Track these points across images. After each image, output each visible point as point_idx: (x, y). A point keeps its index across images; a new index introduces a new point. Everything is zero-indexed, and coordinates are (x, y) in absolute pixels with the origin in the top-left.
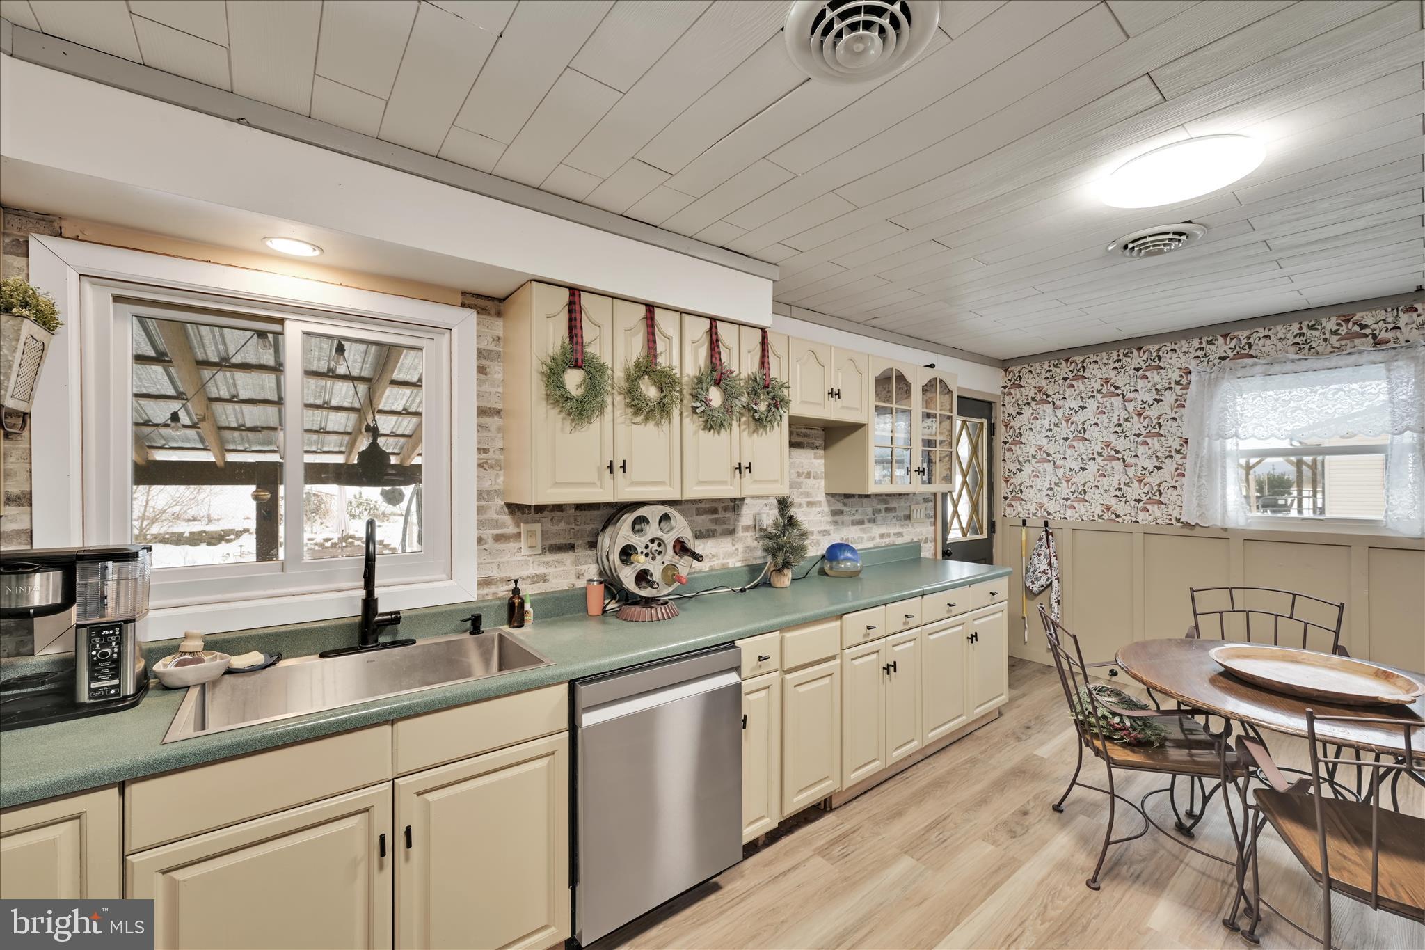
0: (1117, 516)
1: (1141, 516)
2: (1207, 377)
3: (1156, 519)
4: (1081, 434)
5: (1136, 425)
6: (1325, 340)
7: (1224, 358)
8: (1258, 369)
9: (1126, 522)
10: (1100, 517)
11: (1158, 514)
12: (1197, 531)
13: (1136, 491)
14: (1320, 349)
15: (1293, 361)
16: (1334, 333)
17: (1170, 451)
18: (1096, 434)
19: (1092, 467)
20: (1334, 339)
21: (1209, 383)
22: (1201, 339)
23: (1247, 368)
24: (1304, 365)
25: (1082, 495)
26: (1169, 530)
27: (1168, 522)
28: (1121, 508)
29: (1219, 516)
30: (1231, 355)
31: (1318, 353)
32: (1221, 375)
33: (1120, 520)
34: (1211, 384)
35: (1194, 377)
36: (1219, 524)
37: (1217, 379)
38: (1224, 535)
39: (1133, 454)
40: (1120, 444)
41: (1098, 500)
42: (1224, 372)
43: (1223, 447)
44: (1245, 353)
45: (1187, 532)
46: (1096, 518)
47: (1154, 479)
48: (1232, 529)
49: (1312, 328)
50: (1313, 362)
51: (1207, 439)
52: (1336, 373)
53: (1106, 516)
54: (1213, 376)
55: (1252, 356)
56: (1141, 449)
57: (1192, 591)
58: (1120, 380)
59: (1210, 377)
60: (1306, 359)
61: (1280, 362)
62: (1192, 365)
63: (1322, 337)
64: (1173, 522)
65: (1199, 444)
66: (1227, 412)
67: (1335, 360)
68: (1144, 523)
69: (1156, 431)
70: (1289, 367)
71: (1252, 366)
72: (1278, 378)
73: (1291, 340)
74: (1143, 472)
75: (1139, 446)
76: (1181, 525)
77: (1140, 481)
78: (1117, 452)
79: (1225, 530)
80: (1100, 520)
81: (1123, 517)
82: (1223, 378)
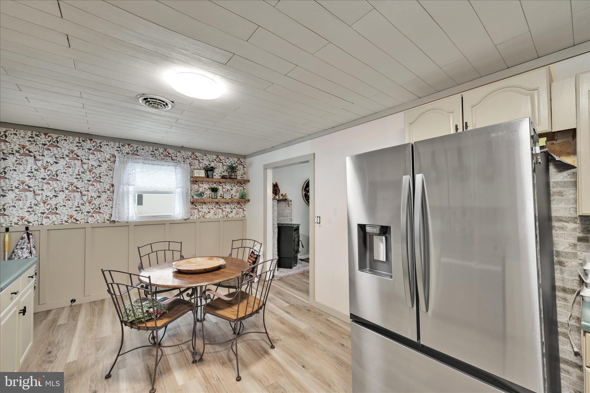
0: (77, 220)
1: (90, 220)
2: (123, 160)
3: (97, 220)
4: (55, 177)
5: (88, 176)
6: (160, 155)
7: (128, 154)
8: (141, 161)
9: (81, 223)
10: (66, 222)
11: (98, 218)
12: (117, 224)
13: (87, 207)
14: (158, 158)
15: (151, 160)
16: (162, 153)
17: (105, 189)
18: (65, 178)
19: (62, 196)
20: (162, 155)
21: (123, 162)
22: (119, 143)
23: (137, 159)
24: (154, 162)
25: (54, 211)
26: (104, 225)
27: (103, 221)
28: (79, 216)
29: (126, 217)
30: (131, 153)
31: (158, 159)
32: (128, 160)
33: (78, 222)
34: (124, 163)
35: (117, 159)
36: (126, 220)
37: (126, 161)
38: (127, 225)
39: (86, 190)
40: (79, 184)
41: (64, 213)
42: (129, 159)
43: (128, 189)
44: (135, 153)
45: (112, 225)
46: (64, 222)
47: (97, 202)
48: (130, 222)
49: (156, 150)
50: (156, 162)
51: (122, 185)
52: (163, 167)
53: (70, 221)
54: (125, 160)
55: (138, 155)
56: (90, 188)
57: (139, 248)
58: (80, 152)
59: (124, 160)
60: (155, 160)
61: (148, 160)
62: (116, 153)
63: (159, 154)
64: (106, 221)
65: (119, 187)
66: (130, 175)
67: (163, 162)
68: (92, 222)
69: (98, 179)
70: (150, 162)
71: (139, 159)
72: (147, 165)
73: (150, 153)
74: (91, 199)
75: (89, 186)
76: (109, 222)
77: (90, 203)
78: (77, 188)
79: (127, 222)
80: (66, 223)
81: (80, 221)
82: (129, 161)
